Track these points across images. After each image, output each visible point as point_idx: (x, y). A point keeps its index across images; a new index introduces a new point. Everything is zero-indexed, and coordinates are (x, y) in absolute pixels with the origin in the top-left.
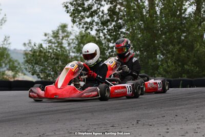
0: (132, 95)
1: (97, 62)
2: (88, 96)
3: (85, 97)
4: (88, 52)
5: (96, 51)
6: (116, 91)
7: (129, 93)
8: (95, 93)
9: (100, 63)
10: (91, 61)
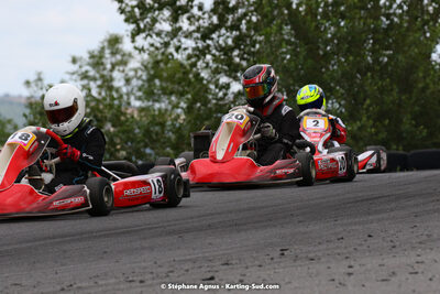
0: (163, 199)
1: (79, 126)
2: (63, 208)
3: (57, 209)
4: (56, 104)
5: (75, 102)
6: (127, 193)
7: (156, 195)
8: (79, 200)
9: (86, 128)
10: (66, 124)
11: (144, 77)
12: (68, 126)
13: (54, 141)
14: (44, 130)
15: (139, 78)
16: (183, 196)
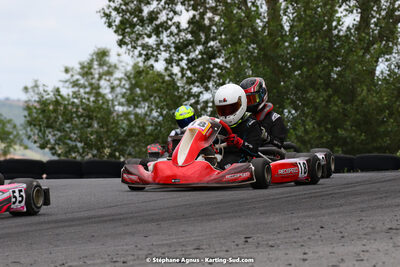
0: (307, 178)
1: (242, 118)
2: (234, 181)
4: (225, 100)
6: (281, 171)
7: (302, 175)
8: (246, 175)
9: (248, 120)
10: (232, 117)
11: (127, 86)
12: (233, 119)
13: (224, 129)
14: (218, 120)
15: (123, 87)
16: (322, 177)
